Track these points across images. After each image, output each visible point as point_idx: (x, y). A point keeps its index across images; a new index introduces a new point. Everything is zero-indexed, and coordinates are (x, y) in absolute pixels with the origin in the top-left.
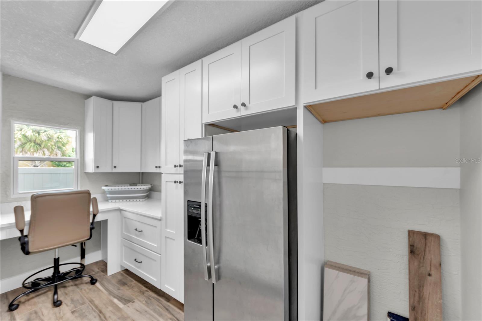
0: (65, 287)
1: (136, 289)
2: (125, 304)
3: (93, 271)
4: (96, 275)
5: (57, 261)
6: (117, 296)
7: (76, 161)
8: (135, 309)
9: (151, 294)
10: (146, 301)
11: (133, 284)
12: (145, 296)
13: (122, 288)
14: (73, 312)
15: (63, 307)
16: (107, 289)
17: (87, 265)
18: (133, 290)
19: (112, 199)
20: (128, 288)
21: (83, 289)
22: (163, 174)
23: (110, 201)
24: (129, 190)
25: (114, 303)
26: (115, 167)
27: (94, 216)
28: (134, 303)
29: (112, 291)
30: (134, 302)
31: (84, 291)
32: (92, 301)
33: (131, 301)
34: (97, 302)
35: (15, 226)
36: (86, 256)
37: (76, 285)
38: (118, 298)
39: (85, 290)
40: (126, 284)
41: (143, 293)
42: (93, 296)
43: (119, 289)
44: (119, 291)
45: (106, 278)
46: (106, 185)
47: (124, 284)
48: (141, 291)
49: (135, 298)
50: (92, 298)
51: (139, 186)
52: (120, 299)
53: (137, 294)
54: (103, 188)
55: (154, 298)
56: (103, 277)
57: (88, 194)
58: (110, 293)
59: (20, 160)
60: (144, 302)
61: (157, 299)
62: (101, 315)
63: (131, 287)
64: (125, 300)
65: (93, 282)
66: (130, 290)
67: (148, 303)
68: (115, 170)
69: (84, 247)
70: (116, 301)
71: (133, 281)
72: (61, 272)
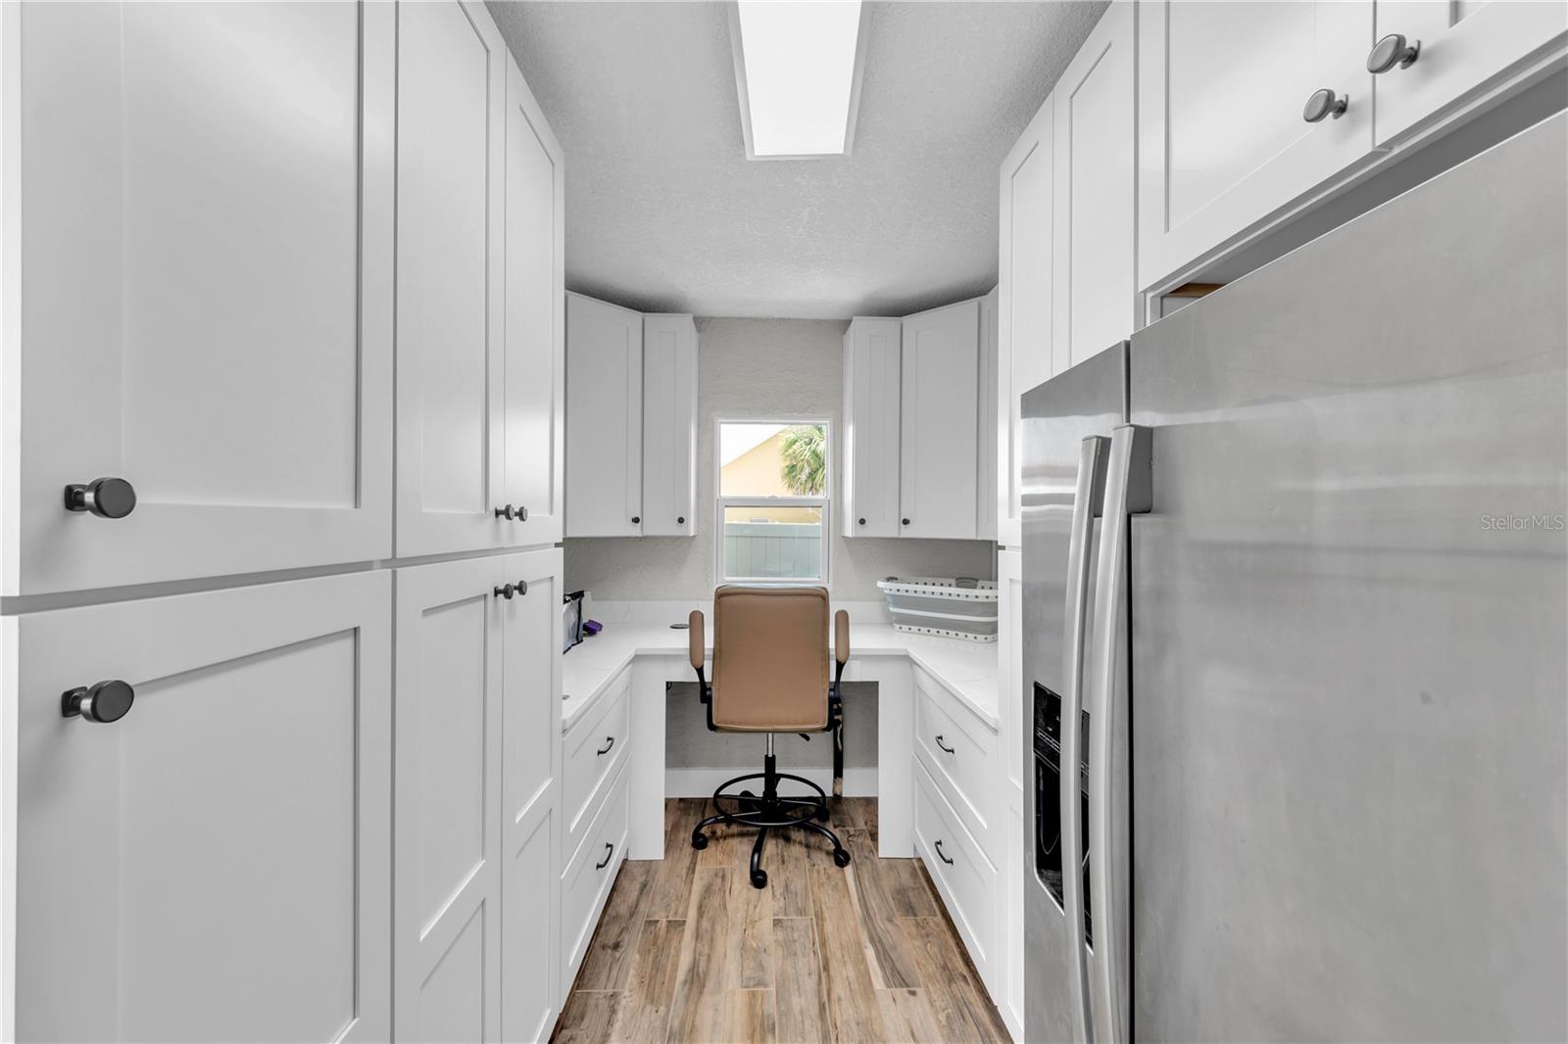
0: (788, 839)
1: (934, 950)
2: (888, 986)
3: (854, 826)
4: (855, 839)
5: (770, 762)
6: (880, 941)
7: (826, 507)
8: (909, 1022)
9: (972, 1000)
10: (948, 1017)
11: (932, 924)
12: (954, 997)
13: (899, 920)
14: (777, 923)
15: (767, 892)
16: (865, 902)
17: (846, 799)
18: (926, 945)
19: (903, 620)
20: (914, 930)
21: (816, 867)
22: (1003, 548)
23: (897, 626)
24: (953, 601)
25: (863, 960)
26: (906, 522)
27: (840, 666)
28: (912, 998)
29: (872, 915)
30: (913, 993)
31: (815, 875)
32: (820, 917)
33: (907, 986)
34: (829, 927)
35: (688, 657)
36: (845, 772)
37: (808, 846)
38: (879, 948)
39: (818, 872)
40: (915, 915)
41: (951, 981)
42: (828, 899)
43: (890, 921)
44: (889, 926)
45: (872, 862)
46: (889, 575)
47: (910, 910)
48: (945, 967)
49: (921, 979)
50: (824, 909)
51: (983, 588)
52: (884, 956)
53: (932, 969)
54: (881, 584)
55: (978, 1024)
56: (867, 854)
57: (821, 599)
58: (868, 917)
59: (727, 506)
60: (942, 1017)
61: (987, 1031)
62: (823, 975)
63: (923, 932)
64: (894, 968)
65: (841, 858)
66: (918, 943)
67: (953, 1031)
68: (907, 532)
69: (840, 747)
70: (870, 953)
71: (935, 915)
72: (780, 795)
